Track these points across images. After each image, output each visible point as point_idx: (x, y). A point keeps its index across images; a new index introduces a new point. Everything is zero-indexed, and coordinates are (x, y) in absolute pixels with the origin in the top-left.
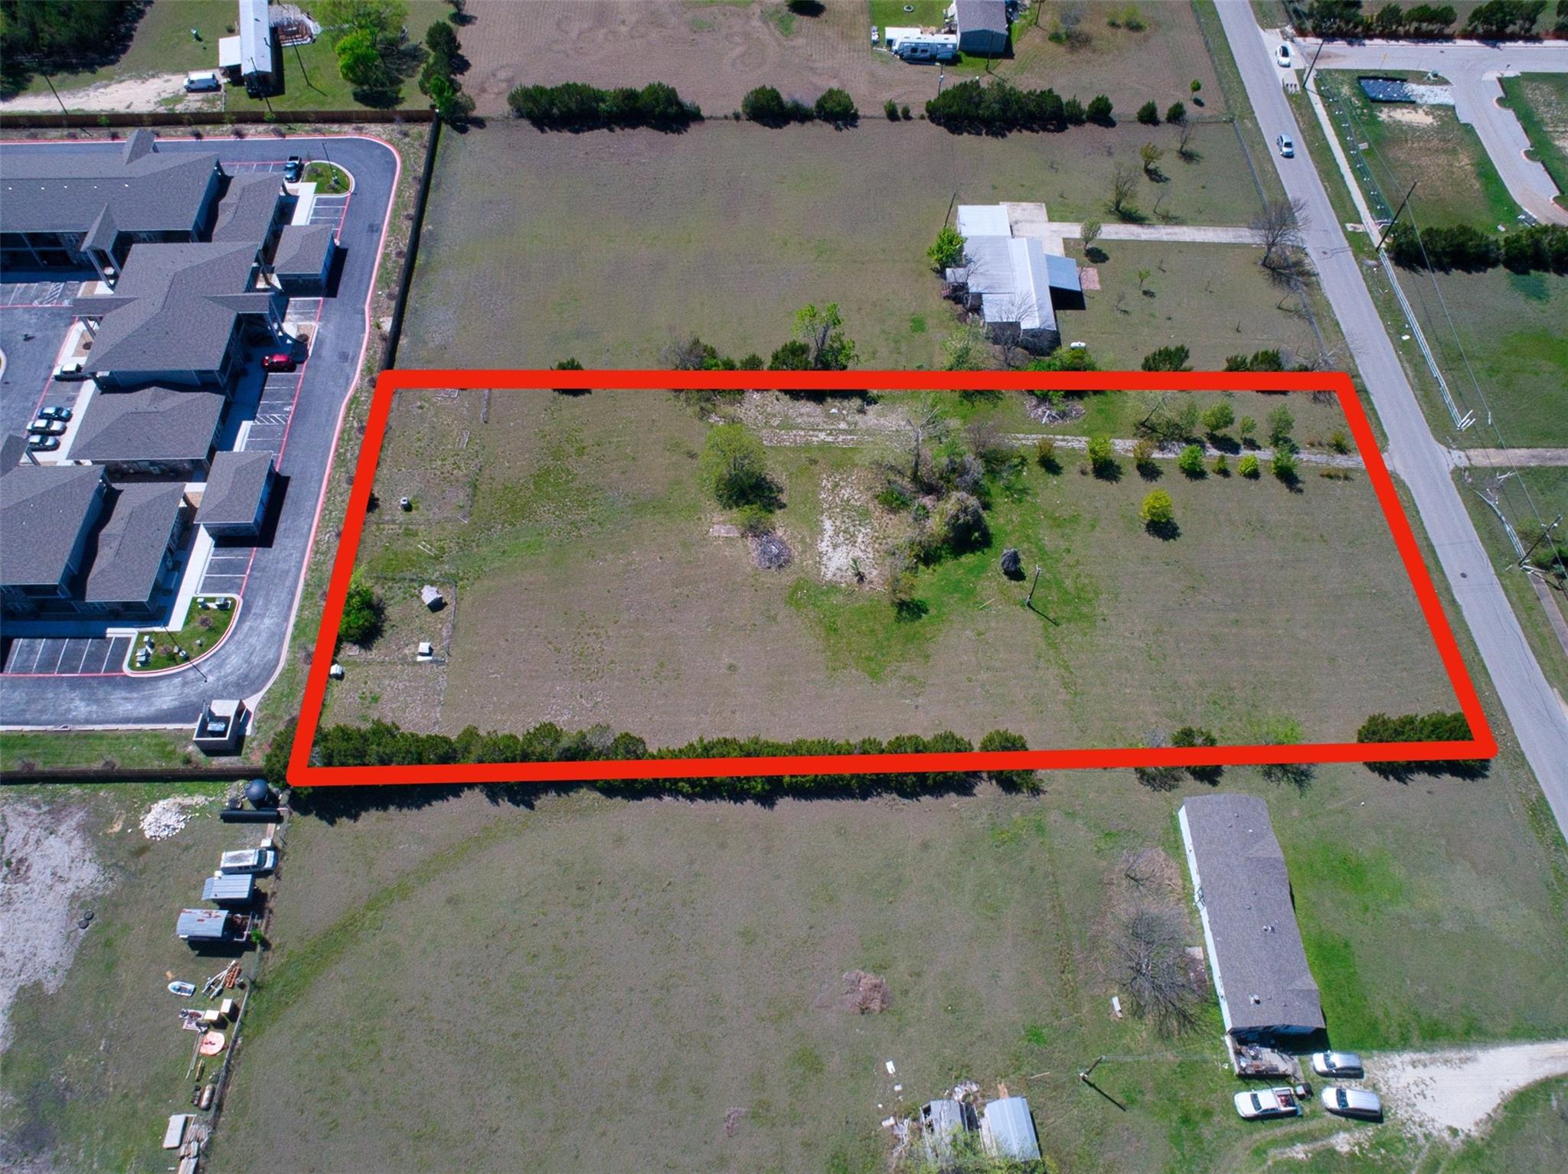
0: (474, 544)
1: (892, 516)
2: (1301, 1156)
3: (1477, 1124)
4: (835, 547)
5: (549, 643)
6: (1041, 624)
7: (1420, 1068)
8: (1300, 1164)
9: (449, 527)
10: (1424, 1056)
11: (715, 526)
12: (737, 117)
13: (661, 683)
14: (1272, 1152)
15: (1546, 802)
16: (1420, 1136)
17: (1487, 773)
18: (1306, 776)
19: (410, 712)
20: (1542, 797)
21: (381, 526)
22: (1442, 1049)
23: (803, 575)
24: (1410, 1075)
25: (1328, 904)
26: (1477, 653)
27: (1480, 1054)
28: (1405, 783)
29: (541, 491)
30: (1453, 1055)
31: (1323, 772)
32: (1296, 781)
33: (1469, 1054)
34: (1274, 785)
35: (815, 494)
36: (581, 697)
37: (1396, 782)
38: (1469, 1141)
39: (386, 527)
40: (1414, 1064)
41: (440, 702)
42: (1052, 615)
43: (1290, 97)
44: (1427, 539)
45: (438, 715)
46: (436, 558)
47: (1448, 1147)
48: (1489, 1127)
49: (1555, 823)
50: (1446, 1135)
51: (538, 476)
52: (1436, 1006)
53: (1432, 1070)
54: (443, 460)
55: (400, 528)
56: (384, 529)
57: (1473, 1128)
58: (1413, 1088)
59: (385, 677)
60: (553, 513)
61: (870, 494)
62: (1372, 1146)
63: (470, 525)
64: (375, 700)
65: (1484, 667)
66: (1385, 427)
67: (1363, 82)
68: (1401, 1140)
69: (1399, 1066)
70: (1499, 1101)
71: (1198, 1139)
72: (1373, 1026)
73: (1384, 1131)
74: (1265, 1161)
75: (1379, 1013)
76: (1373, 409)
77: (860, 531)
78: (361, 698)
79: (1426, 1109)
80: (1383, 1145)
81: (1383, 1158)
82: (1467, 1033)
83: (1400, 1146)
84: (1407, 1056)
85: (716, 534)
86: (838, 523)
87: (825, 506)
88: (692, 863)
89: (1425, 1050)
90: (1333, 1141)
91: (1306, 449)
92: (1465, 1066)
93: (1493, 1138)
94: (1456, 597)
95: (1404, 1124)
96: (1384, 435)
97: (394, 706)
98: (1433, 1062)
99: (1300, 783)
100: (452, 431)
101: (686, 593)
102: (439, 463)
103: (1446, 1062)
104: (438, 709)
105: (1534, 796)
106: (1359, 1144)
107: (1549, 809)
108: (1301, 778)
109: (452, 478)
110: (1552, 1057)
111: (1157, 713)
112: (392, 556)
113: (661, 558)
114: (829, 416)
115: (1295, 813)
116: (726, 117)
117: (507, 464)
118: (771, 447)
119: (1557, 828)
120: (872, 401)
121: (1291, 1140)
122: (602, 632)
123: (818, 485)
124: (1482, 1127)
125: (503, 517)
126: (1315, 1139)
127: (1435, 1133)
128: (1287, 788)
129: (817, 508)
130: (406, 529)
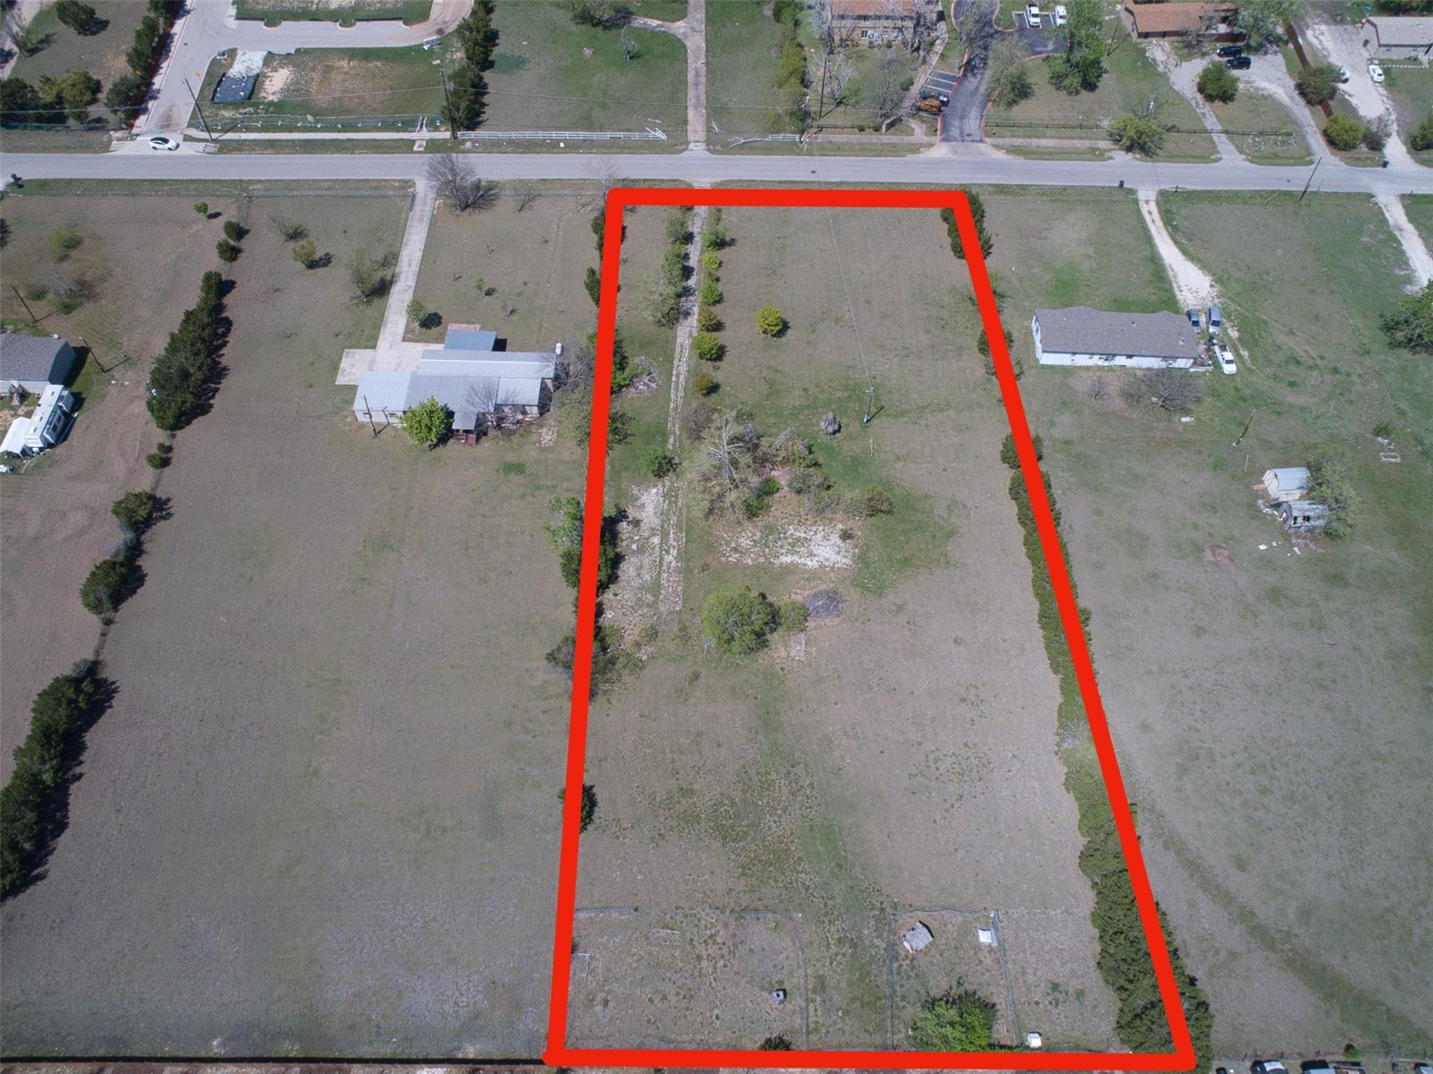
0: (830, 903)
1: (773, 509)
3: (1205, 276)
4: (811, 554)
5: (953, 806)
6: (883, 419)
7: (1182, 289)
9: (806, 937)
10: (1175, 286)
11: (792, 655)
12: (108, 622)
13: (982, 701)
15: (995, 185)
16: (1220, 301)
19: (1062, 943)
20: (991, 185)
21: (812, 1026)
22: (1168, 276)
23: (848, 582)
24: (1187, 295)
26: (882, 183)
27: (1166, 262)
29: (746, 833)
30: (1170, 273)
32: (1000, 298)
33: (1168, 267)
35: (746, 567)
36: (1010, 771)
39: (812, 1019)
41: (1044, 913)
42: (874, 409)
43: (220, 151)
45: (1059, 911)
46: (854, 946)
49: (1008, 185)
51: (724, 838)
54: (699, 958)
55: (814, 1001)
56: (816, 1023)
59: (1025, 982)
60: (780, 817)
61: (746, 523)
63: (803, 911)
64: (1055, 987)
65: (893, 183)
67: (216, 100)
76: (645, 180)
77: (792, 535)
78: (1057, 1005)
79: (1203, 293)
84: (1178, 293)
85: (803, 654)
86: (784, 551)
87: (762, 560)
88: (1150, 673)
91: (687, 228)
92: (1175, 270)
97: (1058, 963)
98: (1177, 283)
100: (650, 954)
101: (877, 681)
102: (704, 964)
103: (1175, 278)
104: (1052, 913)
108: (997, 295)
109: (730, 943)
110: (1160, 235)
112: (858, 1004)
113: (836, 704)
114: (641, 551)
116: (104, 635)
117: (707, 876)
118: (684, 603)
120: (622, 515)
122: (932, 756)
123: (736, 564)
125: (788, 873)
127: (1215, 294)
128: (1007, 303)
129: (764, 569)
130: (814, 991)
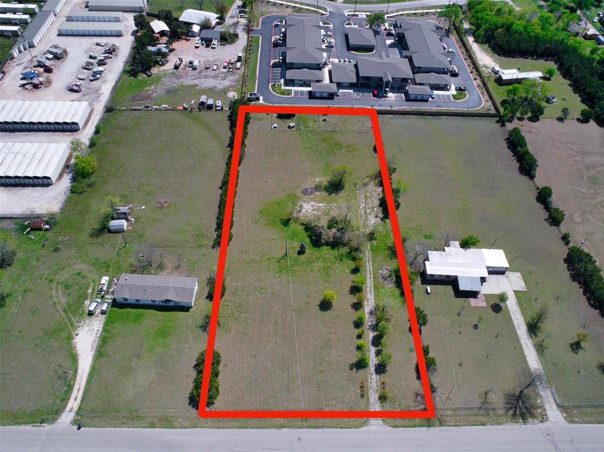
0: (312, 133)
1: (327, 221)
2: (89, 291)
3: (76, 343)
4: (312, 206)
6: (278, 257)
7: (96, 332)
8: (87, 290)
10: (99, 335)
11: (320, 179)
14: (93, 284)
15: (171, 428)
16: (80, 324)
17: (191, 406)
18: (204, 330)
20: (174, 427)
22: (99, 341)
23: (300, 198)
24: (96, 328)
25: (154, 322)
26: (252, 428)
27: (93, 353)
28: (193, 368)
29: (333, 144)
30: (95, 344)
31: (205, 336)
32: (203, 326)
33: (94, 349)
34: (202, 318)
37: (195, 364)
38: (73, 338)
40: (98, 330)
42: (281, 261)
44: (323, 427)
47: (74, 331)
48: (73, 346)
49: (161, 428)
50: (77, 332)
51: (338, 144)
52: (111, 345)
53: (94, 335)
54: (343, 126)
57: (75, 341)
58: (92, 328)
61: (336, 216)
62: (83, 310)
63: (319, 132)
65: (244, 428)
66: (402, 429)
68: (81, 318)
69: (99, 326)
70: (78, 353)
71: (103, 268)
72: (113, 322)
73: (85, 315)
74: (91, 282)
75: (116, 326)
76: (415, 426)
77: (319, 212)
79: (86, 329)
80: (82, 313)
81: (79, 312)
82: (100, 352)
83: (80, 318)
84: (101, 329)
86: (322, 207)
87: (330, 204)
89: (100, 336)
90: (89, 300)
91: (380, 380)
92: (91, 346)
93: (70, 346)
94: (285, 429)
95: (85, 321)
96: (396, 427)
98: (96, 337)
99: (202, 326)
100: (355, 127)
102: (341, 125)
103: (95, 341)
105: (175, 424)
106: (85, 307)
107: (167, 428)
108: (204, 328)
109: (336, 128)
110: (82, 378)
111: (237, 286)
114: (373, 208)
115: (190, 321)
117: (343, 137)
118: (355, 193)
119: (158, 427)
120: (383, 219)
121: (93, 290)
123: (340, 204)
124: (74, 344)
126: (91, 295)
127: (79, 329)
128: (200, 322)
129: (329, 202)
